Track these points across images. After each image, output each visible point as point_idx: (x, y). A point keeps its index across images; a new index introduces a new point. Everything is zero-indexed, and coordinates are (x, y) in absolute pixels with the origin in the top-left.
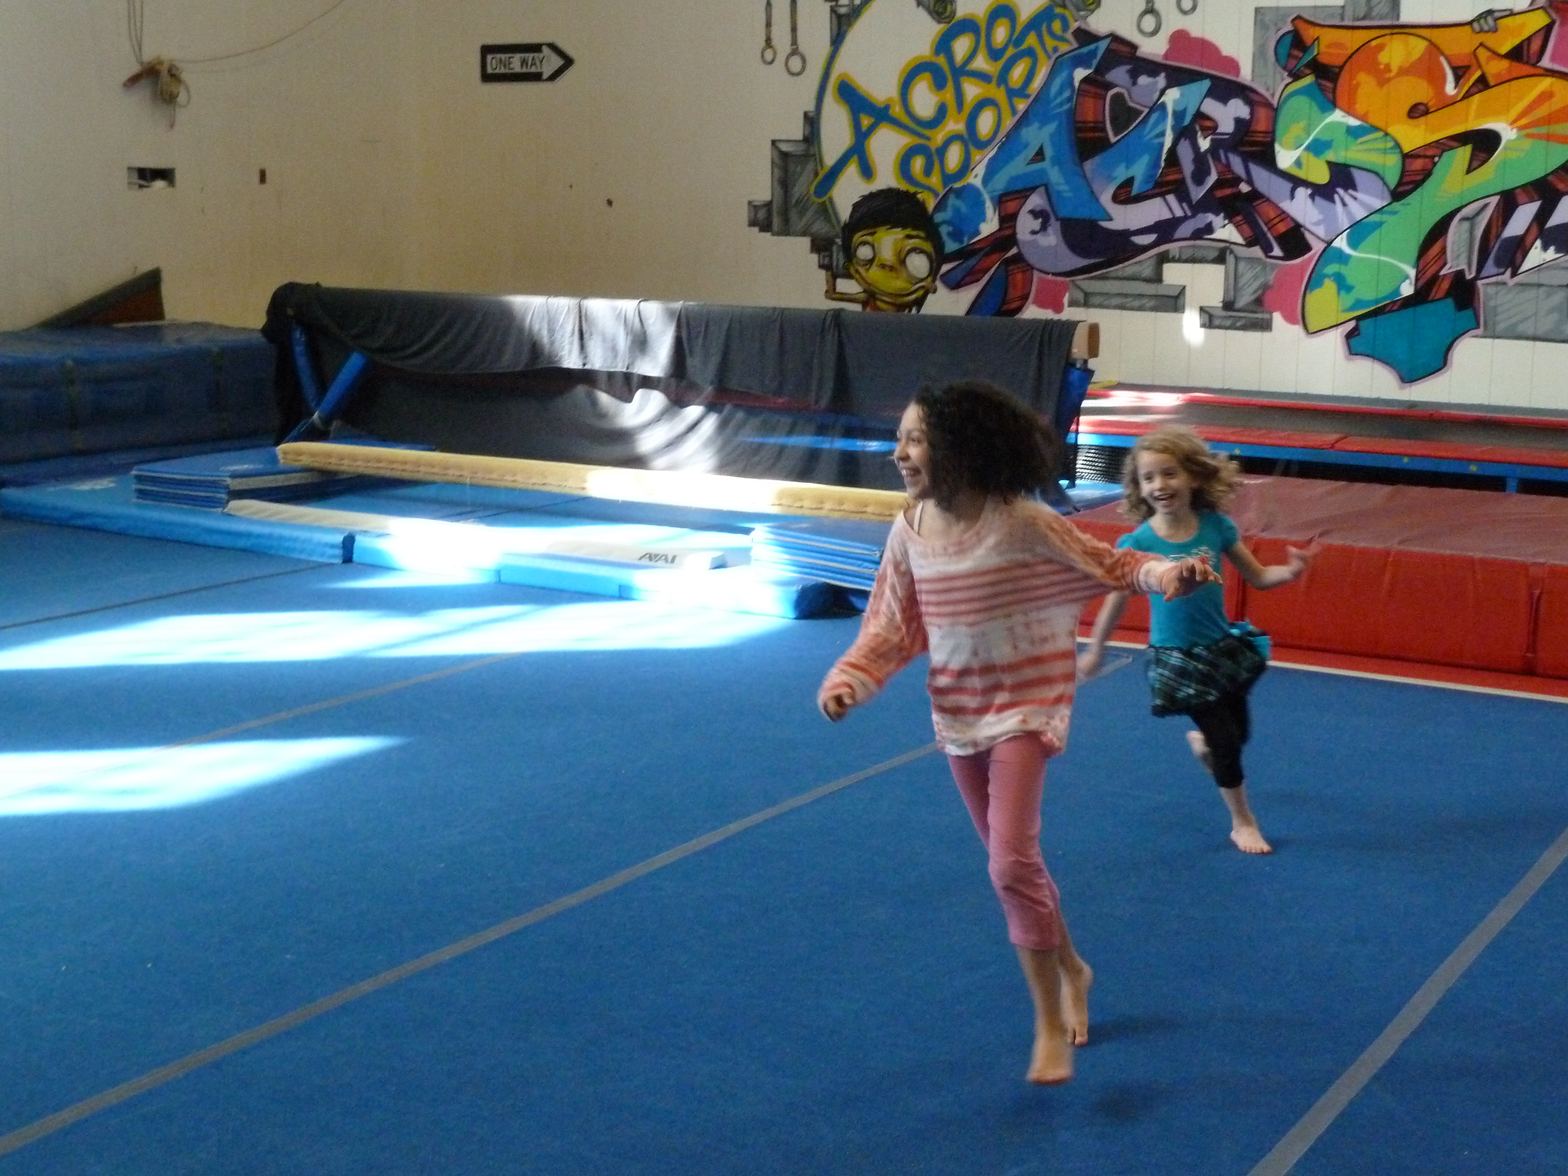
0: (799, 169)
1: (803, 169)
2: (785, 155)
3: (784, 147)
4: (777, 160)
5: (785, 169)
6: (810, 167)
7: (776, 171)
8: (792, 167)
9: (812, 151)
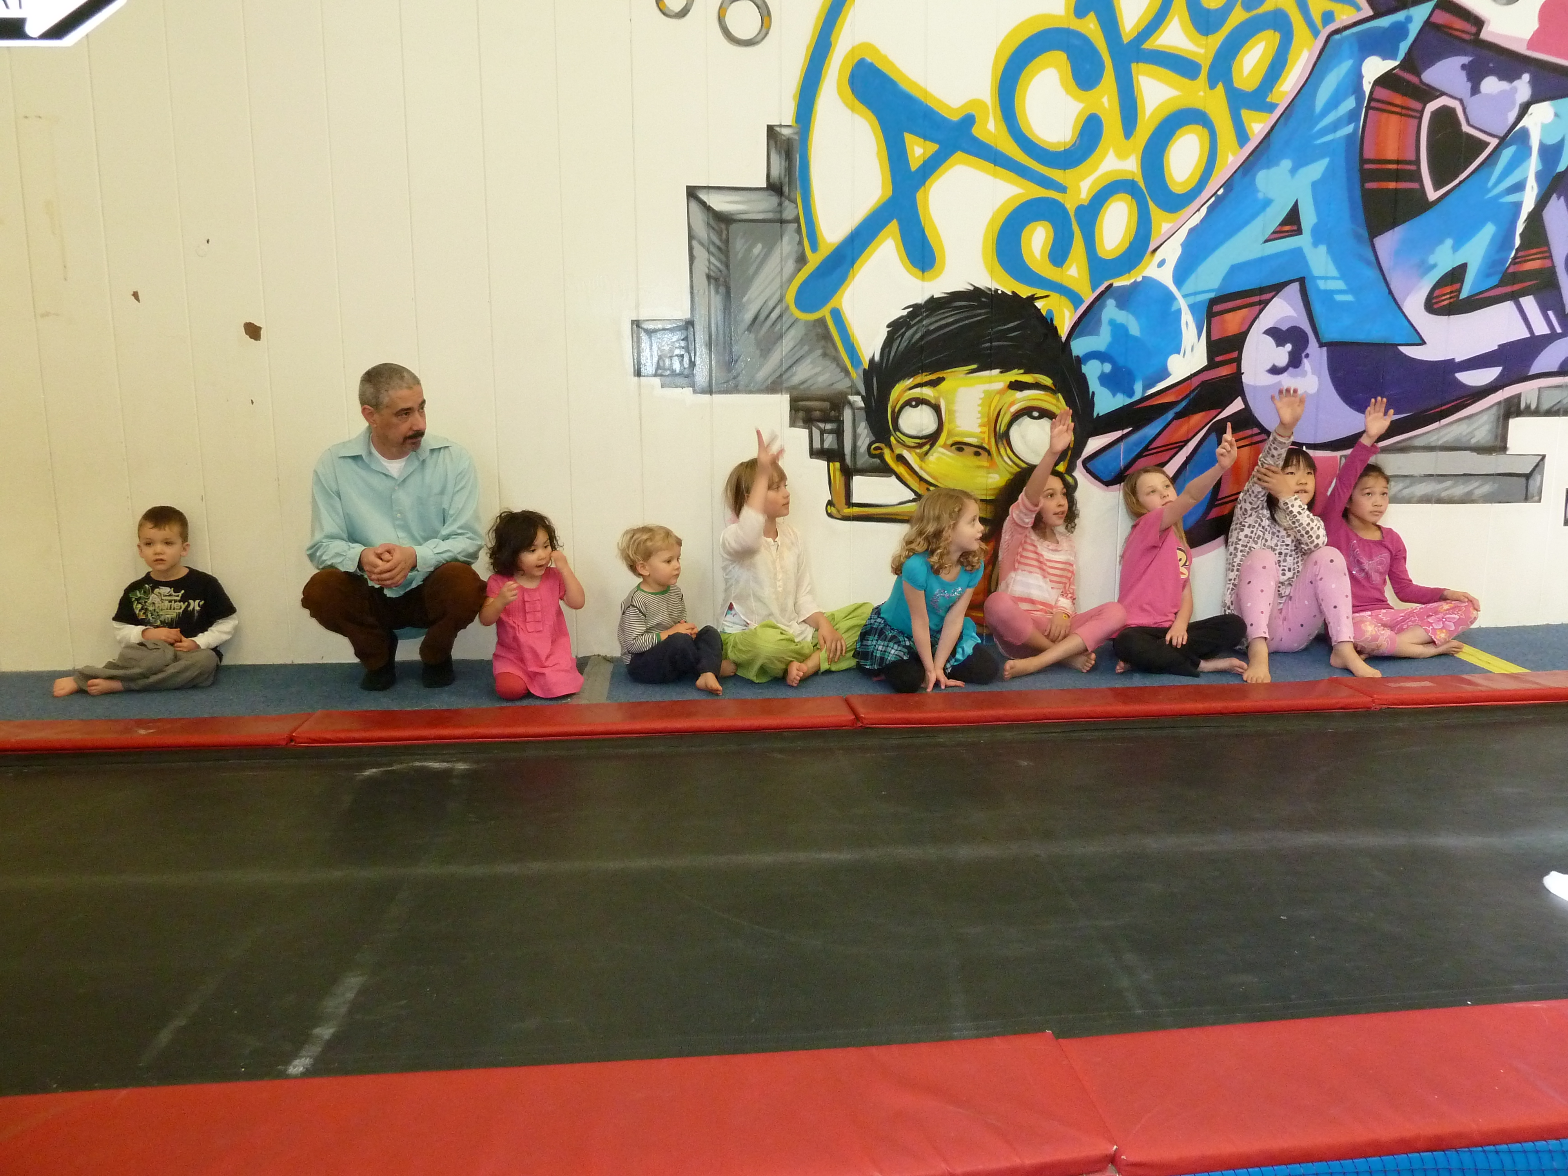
0: (758, 249)
1: (769, 249)
2: (721, 220)
3: (719, 203)
4: (702, 231)
5: (724, 250)
6: (787, 245)
7: (701, 253)
8: (739, 245)
9: (788, 214)
